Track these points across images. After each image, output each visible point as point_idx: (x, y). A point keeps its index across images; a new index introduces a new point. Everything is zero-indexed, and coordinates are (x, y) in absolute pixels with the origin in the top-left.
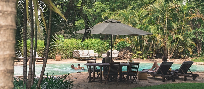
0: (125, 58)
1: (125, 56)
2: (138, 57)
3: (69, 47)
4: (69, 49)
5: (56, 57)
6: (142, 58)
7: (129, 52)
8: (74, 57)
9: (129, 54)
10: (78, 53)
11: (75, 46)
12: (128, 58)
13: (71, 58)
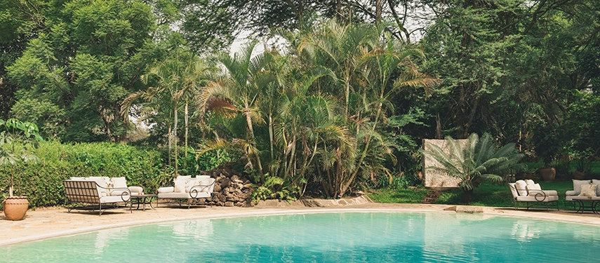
0: (232, 199)
1: (231, 193)
2: (272, 195)
3: (43, 169)
4: (43, 174)
5: (9, 207)
6: (285, 199)
7: (239, 181)
8: (60, 203)
9: (241, 186)
10: (93, 187)
11: (63, 164)
12: (241, 200)
13: (48, 205)
